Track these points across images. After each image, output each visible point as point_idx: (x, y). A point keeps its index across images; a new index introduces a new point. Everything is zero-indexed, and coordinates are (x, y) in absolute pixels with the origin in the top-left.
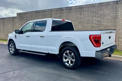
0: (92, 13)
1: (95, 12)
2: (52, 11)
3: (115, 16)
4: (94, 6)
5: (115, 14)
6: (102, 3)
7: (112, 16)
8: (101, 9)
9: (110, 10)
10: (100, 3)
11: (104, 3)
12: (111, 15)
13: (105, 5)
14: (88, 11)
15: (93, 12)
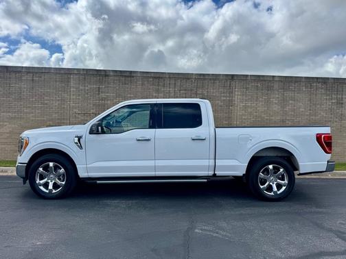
0: (184, 92)
1: (191, 90)
2: (71, 74)
3: (229, 100)
4: (188, 79)
5: (229, 97)
6: (204, 75)
7: (224, 100)
8: (203, 87)
9: (220, 90)
10: (200, 75)
11: (209, 75)
12: (222, 98)
13: (210, 79)
14: (175, 87)
15: (185, 90)
